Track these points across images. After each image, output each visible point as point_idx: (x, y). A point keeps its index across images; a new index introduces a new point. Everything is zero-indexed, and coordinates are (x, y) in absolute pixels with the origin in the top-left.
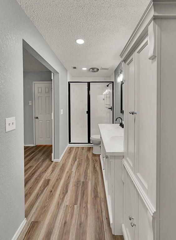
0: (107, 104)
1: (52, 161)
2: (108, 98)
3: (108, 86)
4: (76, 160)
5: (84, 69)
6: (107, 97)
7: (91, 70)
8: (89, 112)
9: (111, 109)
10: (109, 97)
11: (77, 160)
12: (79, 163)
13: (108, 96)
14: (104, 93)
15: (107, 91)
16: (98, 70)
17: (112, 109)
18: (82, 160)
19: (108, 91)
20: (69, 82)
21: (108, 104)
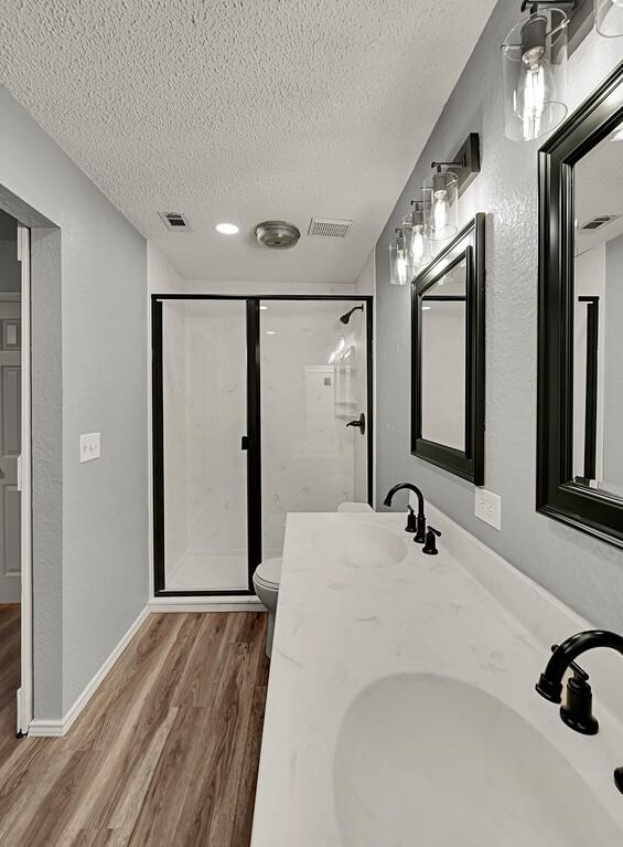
0: (343, 405)
1: (20, 736)
2: (348, 377)
3: (345, 319)
4: (164, 715)
5: (228, 229)
6: (343, 372)
7: (261, 233)
8: (252, 443)
9: (360, 424)
10: (353, 372)
11: (173, 712)
12: (172, 746)
13: (348, 368)
14: (333, 357)
15: (342, 344)
16: (296, 234)
17: (365, 424)
18: (197, 710)
19: (348, 345)
20: (154, 297)
21: (348, 401)
